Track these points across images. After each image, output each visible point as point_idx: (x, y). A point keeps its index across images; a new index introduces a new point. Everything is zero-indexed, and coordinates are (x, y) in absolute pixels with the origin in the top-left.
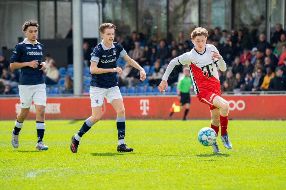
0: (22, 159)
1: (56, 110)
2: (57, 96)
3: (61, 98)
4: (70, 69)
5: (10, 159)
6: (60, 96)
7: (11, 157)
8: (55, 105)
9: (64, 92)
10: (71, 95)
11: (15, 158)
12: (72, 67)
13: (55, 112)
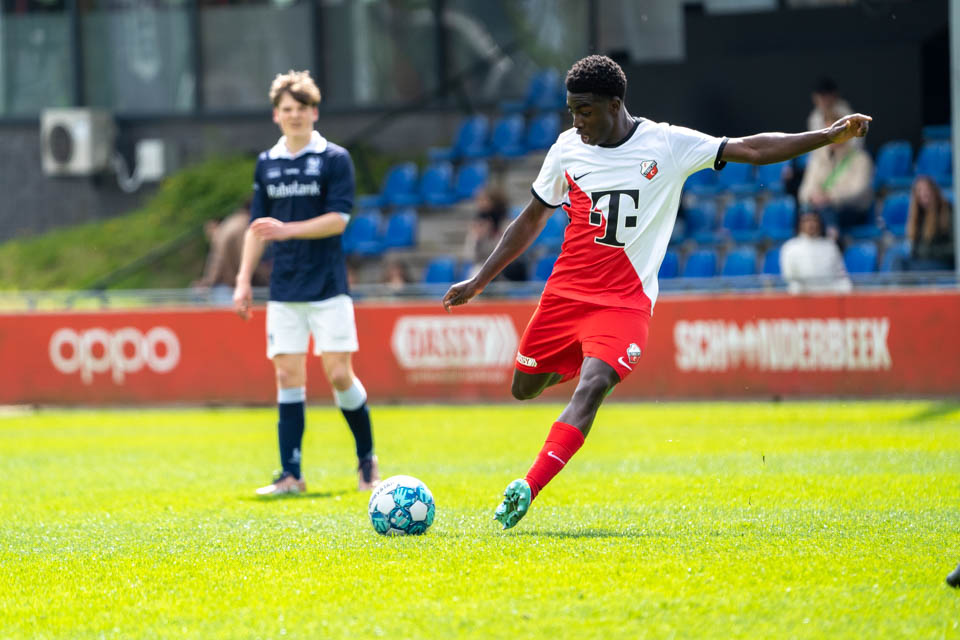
0: (725, 601)
1: (870, 353)
2: (871, 283)
3: (894, 290)
4: (932, 149)
5: (670, 601)
6: (886, 283)
7: (671, 592)
8: (863, 326)
9: (905, 264)
10: (943, 275)
11: (694, 599)
12: (948, 137)
13: (864, 362)
